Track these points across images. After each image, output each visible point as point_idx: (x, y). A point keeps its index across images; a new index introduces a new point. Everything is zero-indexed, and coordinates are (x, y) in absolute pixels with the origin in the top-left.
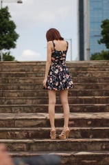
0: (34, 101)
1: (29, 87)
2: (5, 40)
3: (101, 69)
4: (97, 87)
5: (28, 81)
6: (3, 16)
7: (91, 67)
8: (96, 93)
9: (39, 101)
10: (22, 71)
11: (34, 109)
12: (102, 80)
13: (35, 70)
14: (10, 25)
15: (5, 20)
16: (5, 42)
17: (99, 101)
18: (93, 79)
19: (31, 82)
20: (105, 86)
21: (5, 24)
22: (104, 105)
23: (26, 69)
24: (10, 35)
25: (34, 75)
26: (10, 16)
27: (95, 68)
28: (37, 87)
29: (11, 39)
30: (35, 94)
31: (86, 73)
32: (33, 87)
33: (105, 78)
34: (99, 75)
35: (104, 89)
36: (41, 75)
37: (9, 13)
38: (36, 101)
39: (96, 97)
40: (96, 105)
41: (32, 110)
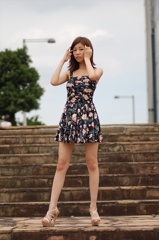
0: (13, 196)
1: (11, 172)
2: (22, 97)
3: (142, 138)
4: (130, 169)
5: (11, 160)
6: (19, 60)
7: (124, 135)
8: (126, 180)
9: (22, 195)
10: (6, 143)
11: (10, 210)
12: (140, 157)
13: (28, 140)
14: (30, 74)
15: (22, 67)
16: (22, 100)
17: (128, 195)
18: (124, 156)
19: (16, 163)
20: (144, 167)
21: (22, 73)
22: (136, 201)
23: (13, 140)
24: (30, 90)
25: (23, 150)
26: (30, 61)
27: (131, 136)
28: (24, 171)
29: (31, 96)
30: (19, 183)
31: (113, 146)
32: (17, 171)
33: (145, 154)
34: (137, 147)
35: (142, 172)
36: (36, 149)
37: (28, 57)
38: (17, 196)
39: (123, 188)
40: (120, 202)
41: (7, 212)
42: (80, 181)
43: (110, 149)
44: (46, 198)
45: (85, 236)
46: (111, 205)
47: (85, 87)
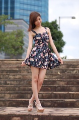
0: (12, 95)
5: (17, 77)
6: (53, 27)
8: (74, 88)
9: (16, 95)
14: (58, 34)
15: (54, 30)
22: (74, 100)
24: (58, 43)
25: (26, 72)
30: (17, 89)
31: (73, 70)
32: (18, 82)
38: (14, 95)
39: (70, 93)
40: (66, 100)
41: (6, 104)
42: (50, 89)
43: (71, 72)
44: (29, 97)
45: (32, 118)
46: (61, 102)
47: (47, 39)
